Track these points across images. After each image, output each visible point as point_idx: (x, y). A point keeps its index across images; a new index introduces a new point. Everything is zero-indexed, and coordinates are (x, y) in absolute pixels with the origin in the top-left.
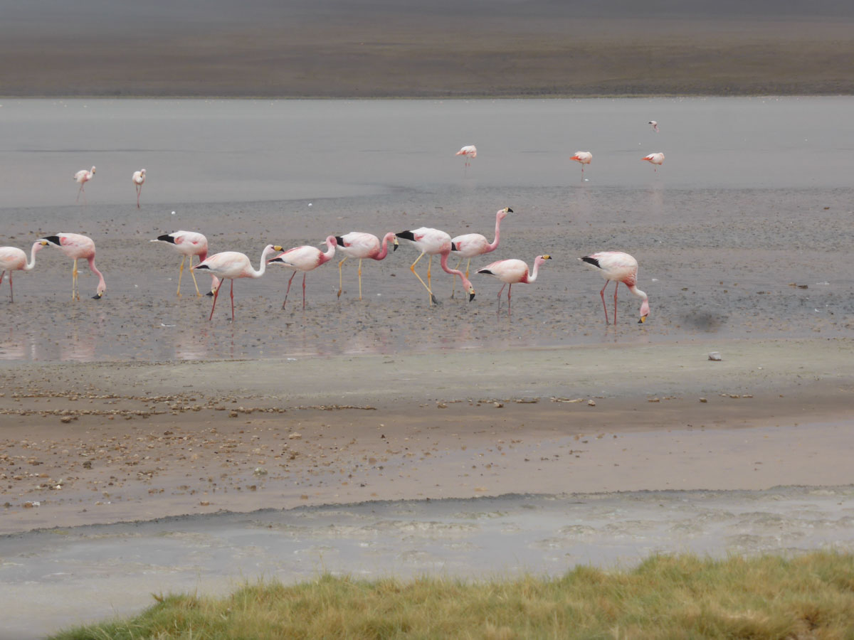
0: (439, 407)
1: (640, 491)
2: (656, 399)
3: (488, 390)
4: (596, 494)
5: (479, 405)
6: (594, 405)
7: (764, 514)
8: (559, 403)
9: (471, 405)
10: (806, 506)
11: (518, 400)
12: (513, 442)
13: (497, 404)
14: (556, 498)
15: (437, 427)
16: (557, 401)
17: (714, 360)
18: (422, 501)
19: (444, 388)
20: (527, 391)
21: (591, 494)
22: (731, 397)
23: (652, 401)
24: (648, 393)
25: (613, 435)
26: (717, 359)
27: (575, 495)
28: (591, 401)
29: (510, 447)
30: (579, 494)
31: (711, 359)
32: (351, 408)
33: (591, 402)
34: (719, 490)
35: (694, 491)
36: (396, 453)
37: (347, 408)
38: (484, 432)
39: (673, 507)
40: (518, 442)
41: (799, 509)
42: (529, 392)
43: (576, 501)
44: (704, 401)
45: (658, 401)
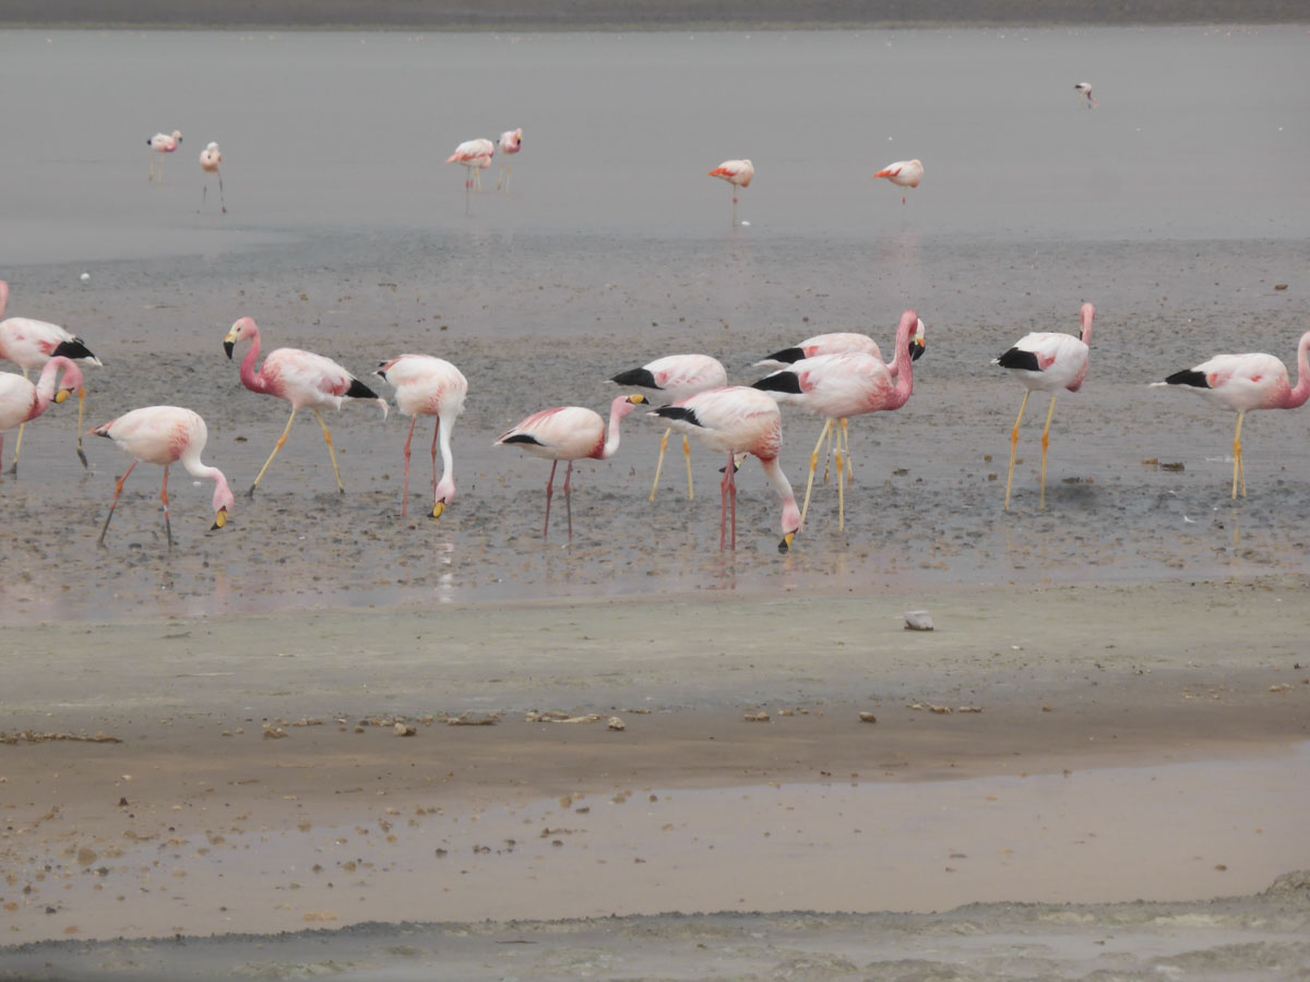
0: (268, 735)
1: (662, 915)
2: (762, 714)
3: (391, 697)
4: (562, 922)
5: (361, 731)
6: (621, 729)
7: (922, 963)
8: (544, 724)
9: (343, 730)
10: (1022, 948)
11: (450, 720)
12: (420, 812)
13: (401, 728)
14: (470, 932)
15: (255, 781)
16: (540, 720)
17: (917, 629)
18: (167, 941)
19: (288, 693)
20: (477, 699)
21: (552, 922)
22: (933, 710)
23: (754, 719)
24: (748, 701)
25: (649, 795)
26: (924, 626)
27: (514, 923)
28: (615, 719)
29: (412, 823)
30: (526, 922)
31: (911, 627)
32: (64, 738)
33: (615, 721)
34: (838, 913)
35: (782, 914)
36: (147, 839)
37: (54, 738)
38: (361, 789)
39: (728, 950)
40: (433, 811)
41: (1005, 955)
42: (483, 701)
43: (516, 938)
44: (870, 720)
45: (767, 719)
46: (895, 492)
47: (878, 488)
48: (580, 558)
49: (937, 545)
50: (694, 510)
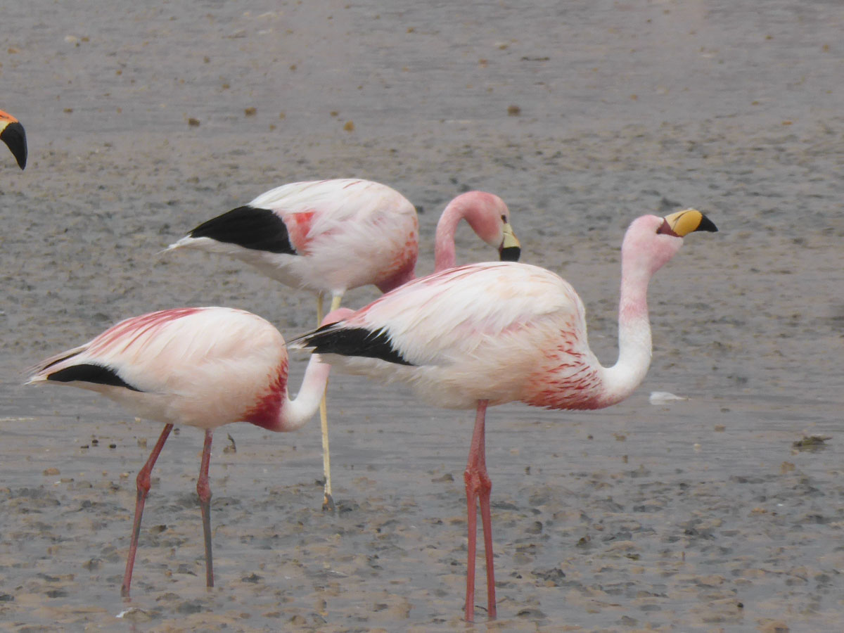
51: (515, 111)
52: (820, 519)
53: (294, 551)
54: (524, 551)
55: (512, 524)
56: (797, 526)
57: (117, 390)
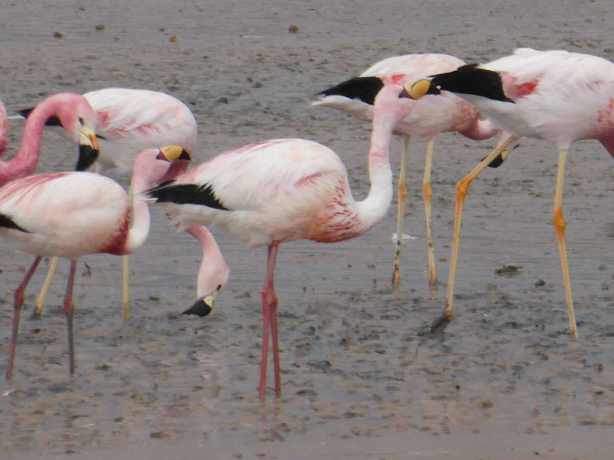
46: (507, 302)
47: (479, 296)
48: (38, 412)
49: (598, 388)
50: (201, 333)
51: (293, 30)
52: (515, 325)
53: (133, 348)
54: (302, 348)
55: (293, 328)
56: (499, 330)
57: (12, 231)
